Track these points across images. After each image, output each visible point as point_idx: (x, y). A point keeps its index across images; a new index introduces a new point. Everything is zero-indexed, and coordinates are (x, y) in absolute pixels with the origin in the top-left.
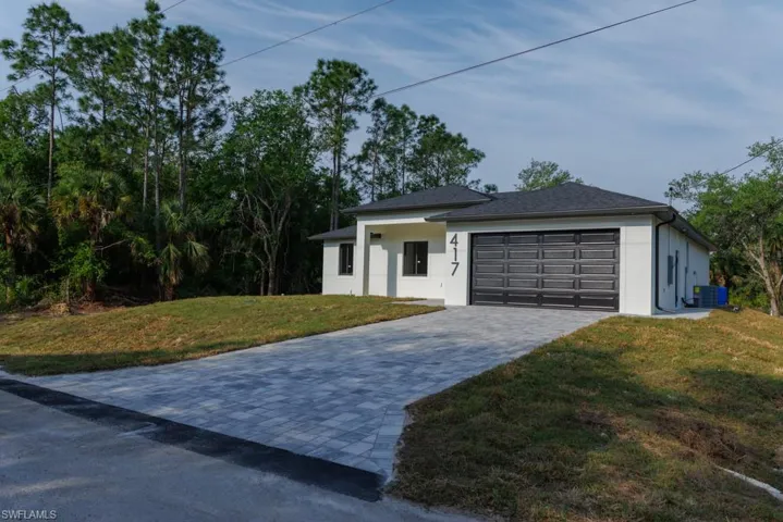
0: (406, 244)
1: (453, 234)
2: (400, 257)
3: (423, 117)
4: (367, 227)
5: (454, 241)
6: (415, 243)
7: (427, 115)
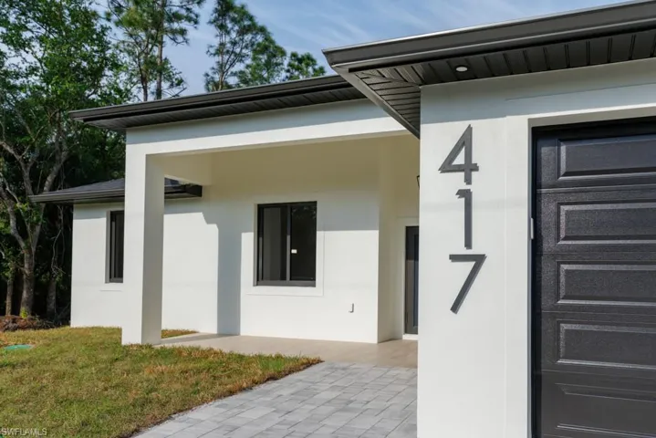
0: (261, 209)
1: (456, 129)
2: (248, 241)
3: (294, 55)
4: (150, 159)
5: (461, 162)
6: (283, 207)
7: (301, 53)
